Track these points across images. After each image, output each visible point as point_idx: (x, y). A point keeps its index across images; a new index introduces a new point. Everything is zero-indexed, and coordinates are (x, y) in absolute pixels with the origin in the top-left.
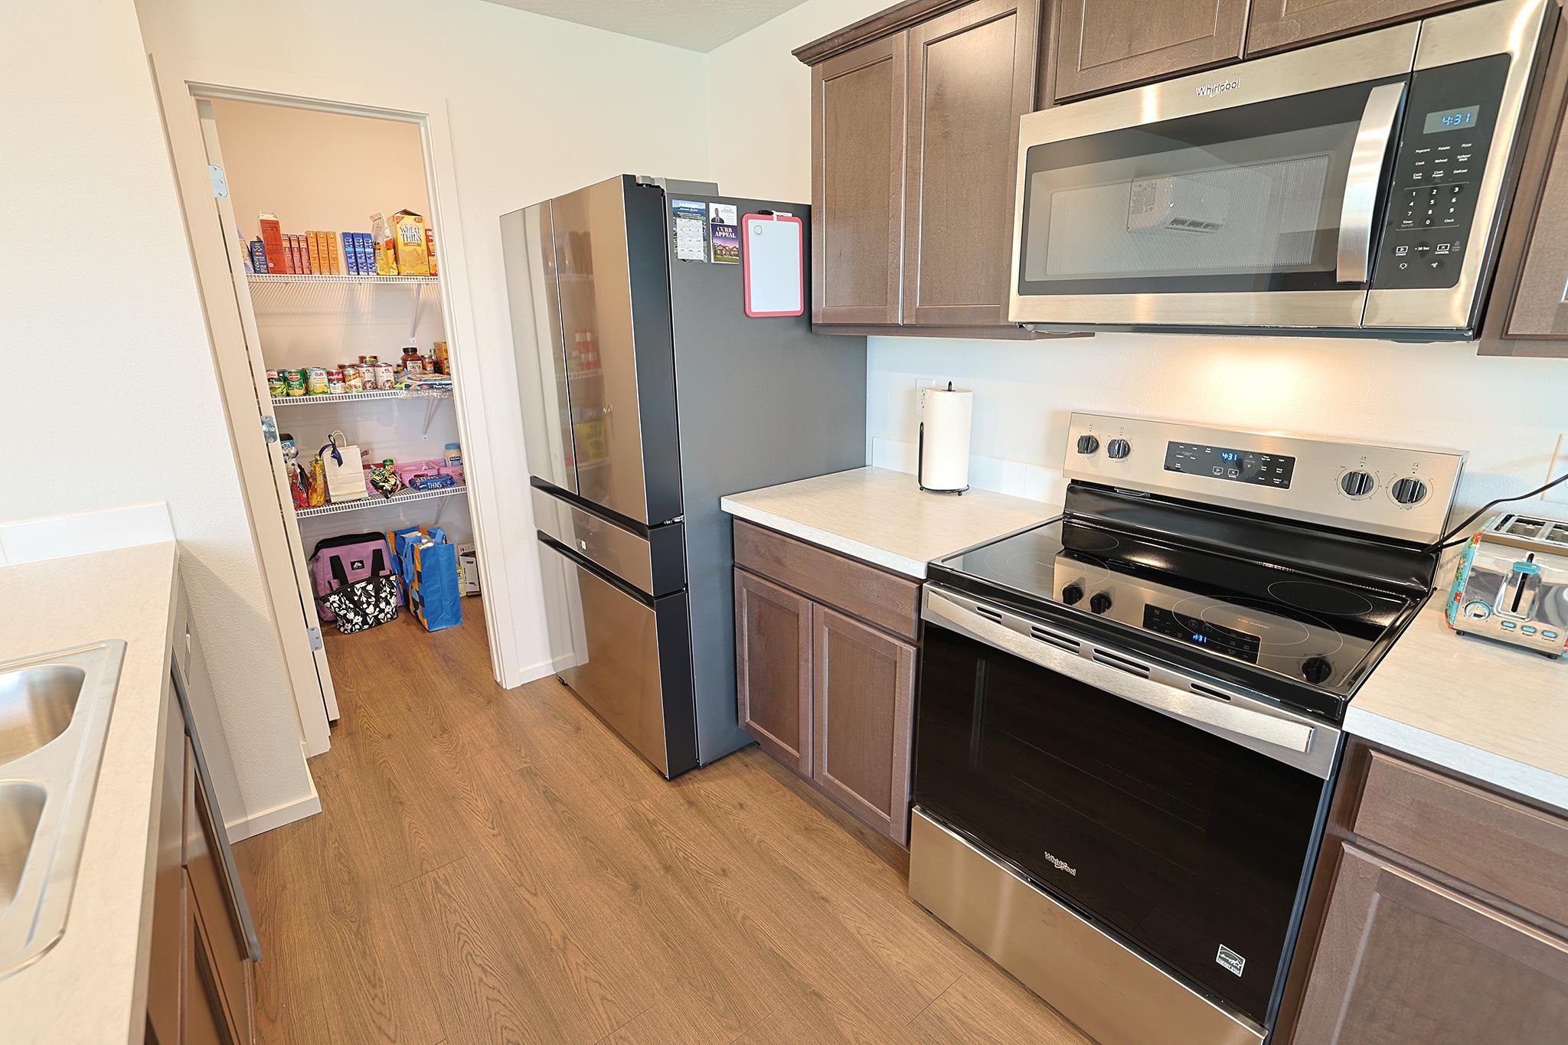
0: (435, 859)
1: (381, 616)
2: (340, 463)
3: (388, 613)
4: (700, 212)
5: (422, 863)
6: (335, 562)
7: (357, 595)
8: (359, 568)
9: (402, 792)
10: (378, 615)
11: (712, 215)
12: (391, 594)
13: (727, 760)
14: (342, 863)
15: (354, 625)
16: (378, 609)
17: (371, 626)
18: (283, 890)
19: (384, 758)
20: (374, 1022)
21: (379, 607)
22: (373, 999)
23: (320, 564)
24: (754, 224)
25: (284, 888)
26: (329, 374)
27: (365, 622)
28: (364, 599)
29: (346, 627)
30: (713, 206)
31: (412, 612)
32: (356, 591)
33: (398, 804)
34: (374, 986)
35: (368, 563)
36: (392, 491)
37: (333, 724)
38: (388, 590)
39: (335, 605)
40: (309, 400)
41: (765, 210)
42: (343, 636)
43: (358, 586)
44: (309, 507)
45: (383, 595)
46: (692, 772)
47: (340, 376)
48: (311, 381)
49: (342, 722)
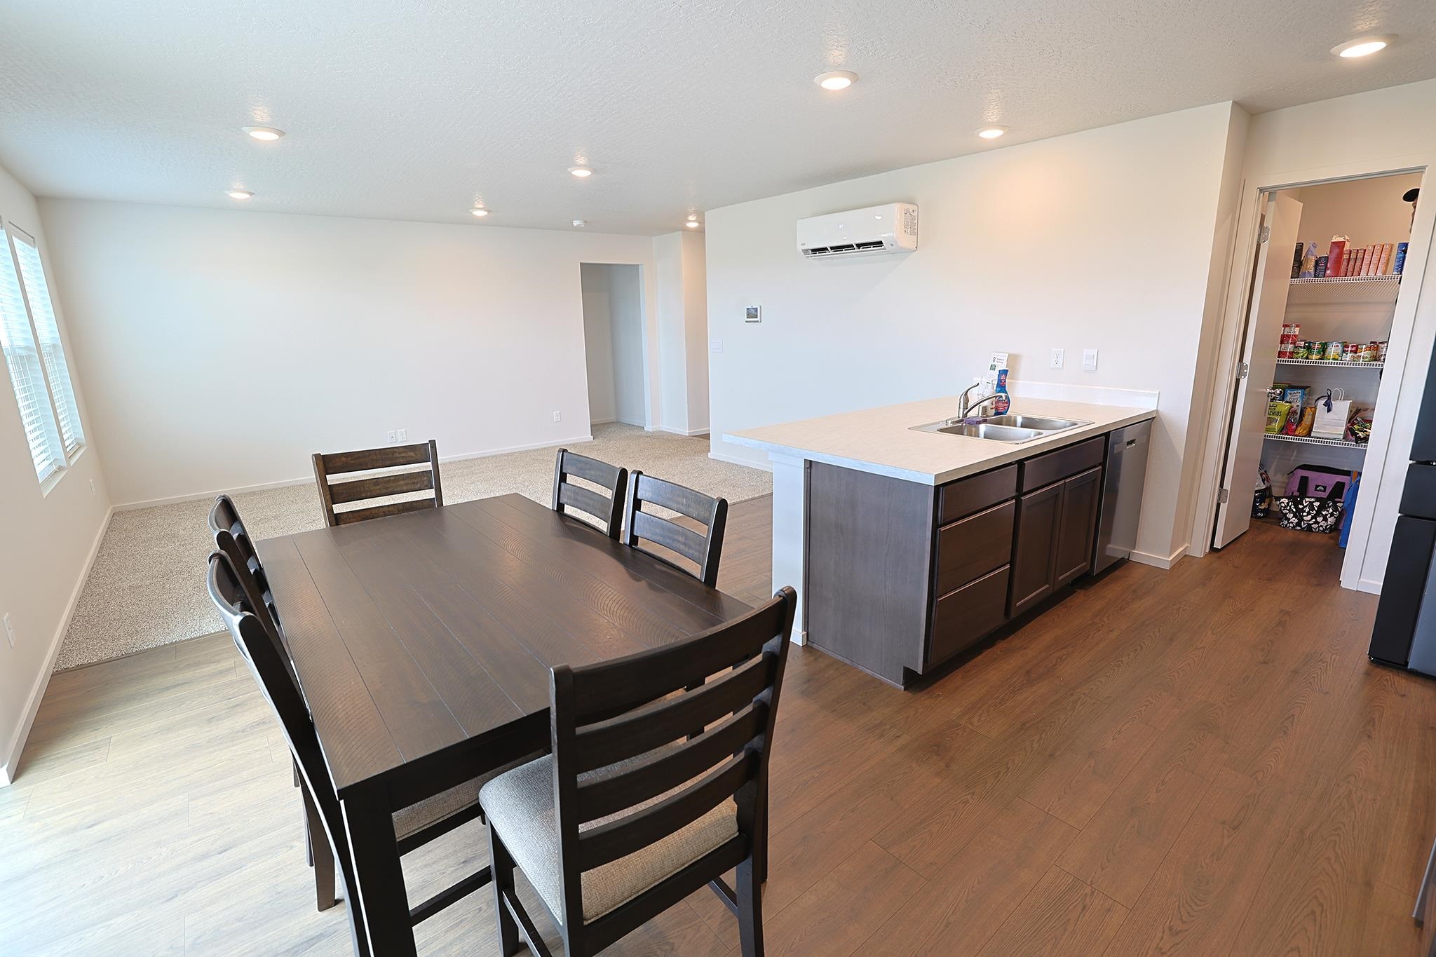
1: (1315, 526)
2: (1329, 410)
3: (1321, 526)
6: (1304, 481)
7: (1303, 505)
8: (1321, 491)
10: (1312, 524)
15: (1289, 523)
16: (1314, 520)
17: (1302, 529)
21: (1316, 520)
23: (1292, 478)
26: (1345, 346)
27: (1299, 524)
28: (1307, 509)
29: (1281, 522)
32: (1304, 503)
35: (1329, 490)
37: (1214, 550)
38: (1331, 511)
39: (1283, 505)
40: (1321, 363)
42: (1279, 527)
43: (1307, 499)
44: (1294, 435)
45: (1324, 513)
46: (1398, 669)
47: (1354, 349)
48: (1328, 350)
49: (1222, 551)
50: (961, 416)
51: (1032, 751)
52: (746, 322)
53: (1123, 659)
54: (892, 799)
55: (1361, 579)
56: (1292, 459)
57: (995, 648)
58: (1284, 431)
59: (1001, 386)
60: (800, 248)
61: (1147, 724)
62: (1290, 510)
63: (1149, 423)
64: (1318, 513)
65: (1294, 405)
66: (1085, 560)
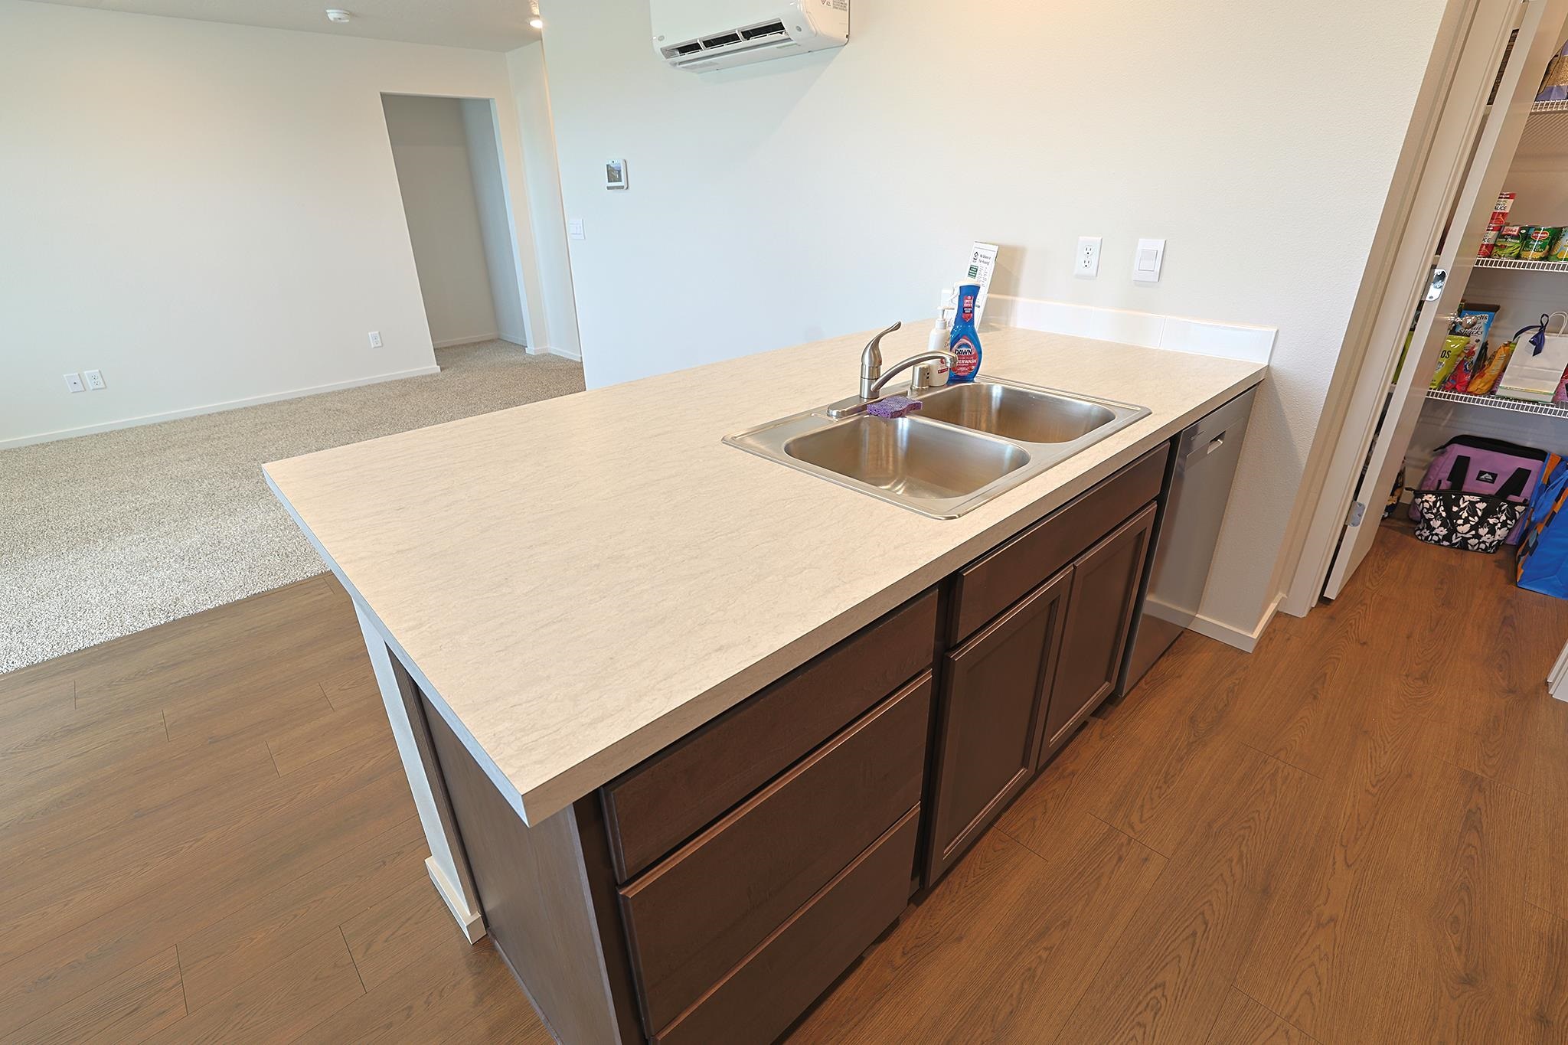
0: (1295, 757)
1: (1473, 543)
2: (1538, 351)
3: (1484, 542)
5: (1281, 749)
6: (1462, 463)
7: (1458, 506)
8: (1486, 480)
9: (1325, 691)
10: (1470, 538)
12: (1504, 525)
14: (1228, 696)
15: (1433, 535)
16: (1473, 532)
17: (1452, 545)
18: (1177, 677)
19: (1340, 656)
20: (1144, 799)
21: (1477, 532)
22: (1157, 788)
23: (1442, 459)
25: (1180, 677)
27: (1447, 537)
28: (1464, 514)
29: (1423, 532)
31: (1518, 555)
32: (1461, 503)
33: (1312, 697)
34: (1165, 782)
35: (1501, 481)
37: (1323, 600)
38: (1503, 518)
39: (1426, 505)
40: (1541, 267)
42: (1414, 540)
43: (1467, 498)
44: (1464, 393)
45: (1491, 521)
49: (1333, 603)
50: (865, 393)
52: (609, 188)
56: (1445, 426)
58: (1448, 385)
60: (658, 46)
62: (1437, 515)
64: (1482, 522)
65: (1473, 339)
66: (1108, 678)
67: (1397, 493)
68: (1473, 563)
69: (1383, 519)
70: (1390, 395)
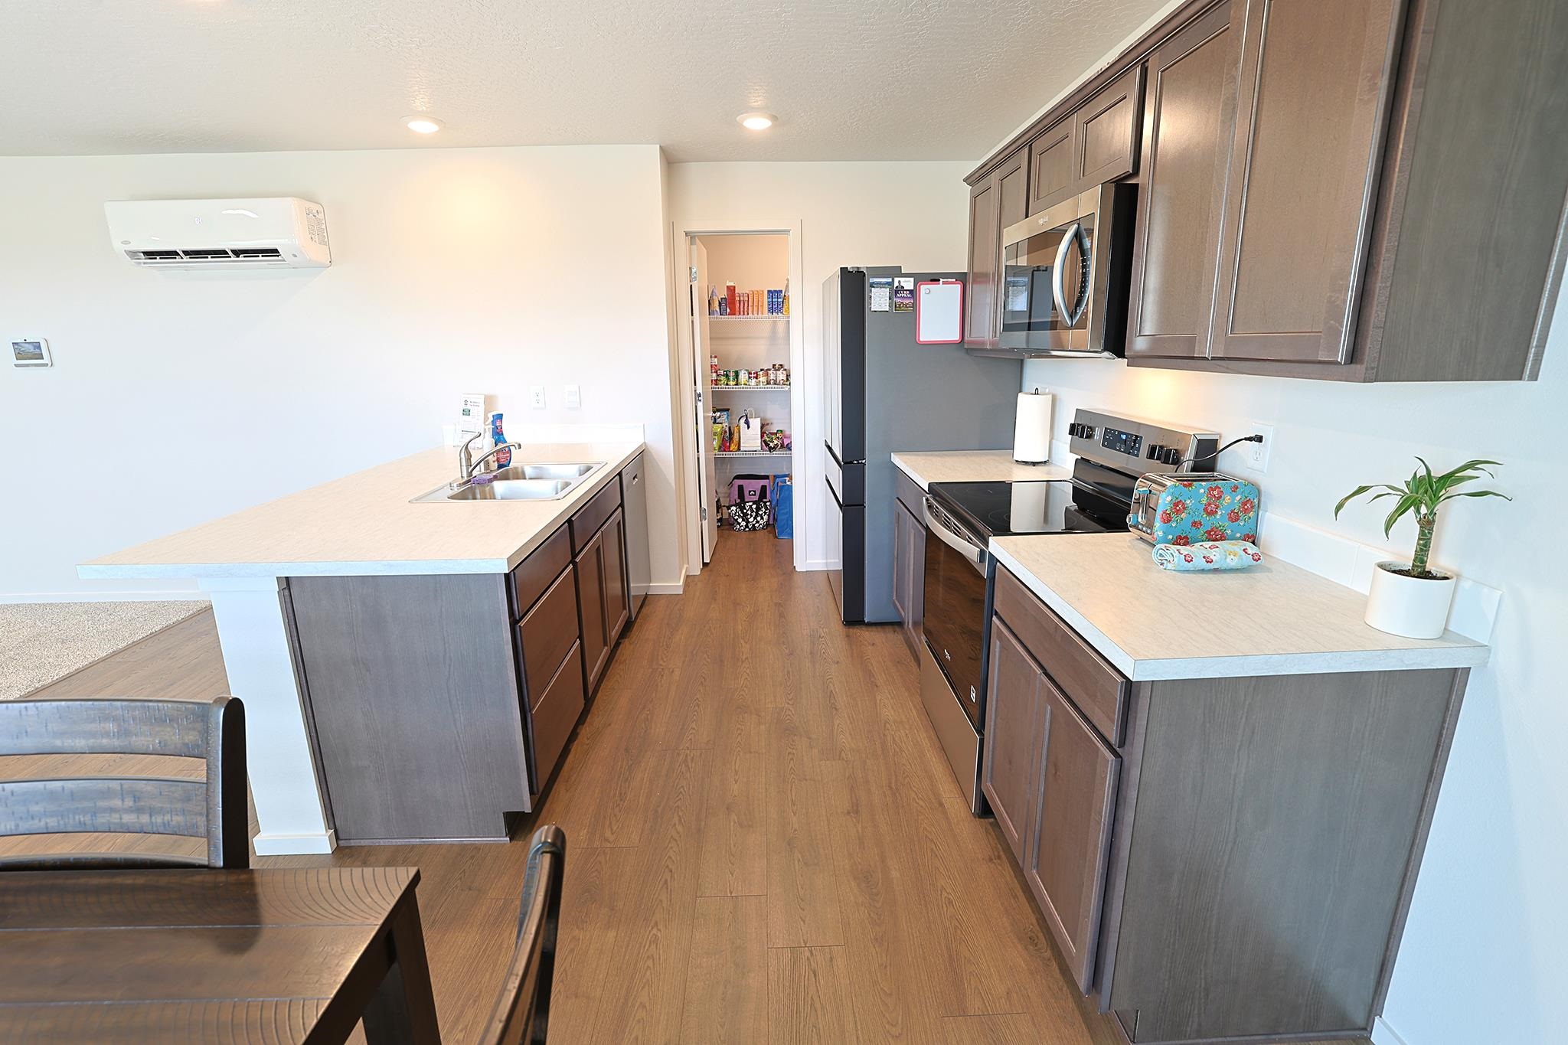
1: (757, 525)
2: (748, 427)
3: (761, 524)
4: (888, 284)
6: (741, 488)
7: (746, 509)
8: (752, 494)
9: (719, 596)
10: (755, 524)
11: (896, 284)
12: (765, 513)
13: (886, 627)
15: (741, 526)
17: (749, 529)
19: (720, 584)
21: (757, 520)
23: (732, 489)
24: (924, 288)
26: (750, 373)
27: (747, 526)
28: (749, 512)
29: (737, 527)
30: (896, 280)
32: (746, 507)
33: (714, 600)
35: (758, 493)
36: (774, 448)
37: (705, 565)
38: (764, 510)
39: (733, 513)
40: (736, 388)
41: (934, 279)
42: (734, 532)
43: (748, 504)
44: (729, 451)
45: (760, 513)
46: (860, 625)
47: (755, 375)
48: (740, 377)
49: (710, 565)
50: (465, 475)
51: (680, 837)
52: (23, 364)
53: (698, 696)
54: (576, 997)
55: (808, 561)
56: (728, 471)
57: (579, 737)
58: (722, 449)
59: (498, 434)
60: (121, 247)
61: (751, 753)
62: (739, 516)
63: (641, 457)
64: (757, 514)
65: (724, 425)
66: (625, 608)
67: (720, 511)
68: (760, 535)
69: (718, 527)
70: (698, 459)
